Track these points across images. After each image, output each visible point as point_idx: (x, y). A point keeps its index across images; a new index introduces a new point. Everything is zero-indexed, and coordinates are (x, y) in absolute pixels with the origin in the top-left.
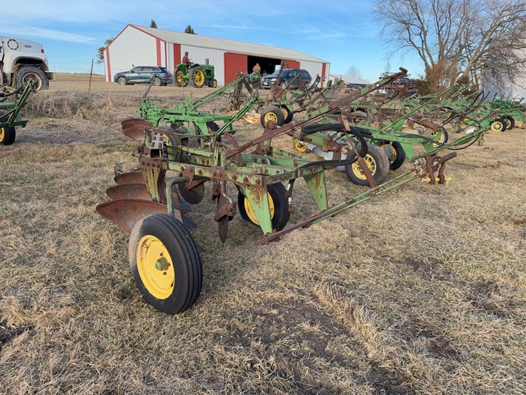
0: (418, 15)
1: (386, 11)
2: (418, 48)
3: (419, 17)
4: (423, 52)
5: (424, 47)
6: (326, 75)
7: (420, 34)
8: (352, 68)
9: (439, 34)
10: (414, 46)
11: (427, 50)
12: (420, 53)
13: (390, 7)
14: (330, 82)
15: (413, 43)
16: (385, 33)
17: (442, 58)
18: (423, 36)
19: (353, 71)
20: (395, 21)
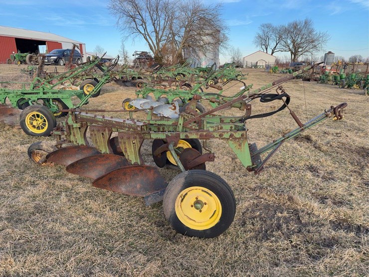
0: (139, 12)
1: (117, 8)
2: (143, 34)
3: (139, 13)
4: (146, 36)
5: (146, 33)
6: (84, 53)
7: (142, 25)
8: (98, 47)
9: (154, 25)
10: (140, 32)
11: (148, 35)
12: (144, 37)
13: (120, 5)
14: (89, 58)
15: (139, 31)
16: (120, 23)
17: (158, 40)
18: (144, 26)
19: (99, 49)
20: (125, 16)
